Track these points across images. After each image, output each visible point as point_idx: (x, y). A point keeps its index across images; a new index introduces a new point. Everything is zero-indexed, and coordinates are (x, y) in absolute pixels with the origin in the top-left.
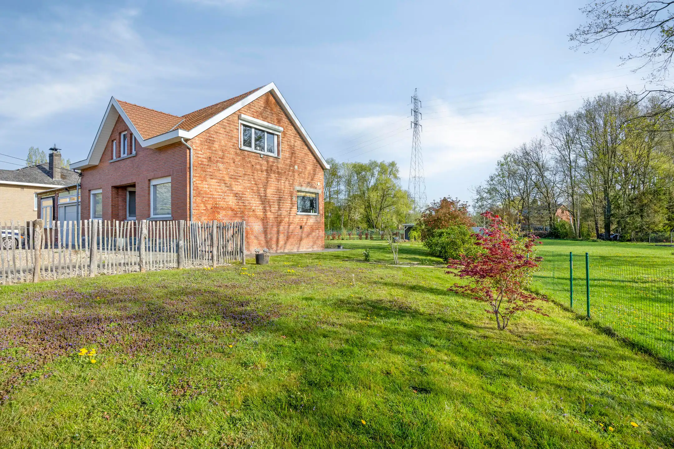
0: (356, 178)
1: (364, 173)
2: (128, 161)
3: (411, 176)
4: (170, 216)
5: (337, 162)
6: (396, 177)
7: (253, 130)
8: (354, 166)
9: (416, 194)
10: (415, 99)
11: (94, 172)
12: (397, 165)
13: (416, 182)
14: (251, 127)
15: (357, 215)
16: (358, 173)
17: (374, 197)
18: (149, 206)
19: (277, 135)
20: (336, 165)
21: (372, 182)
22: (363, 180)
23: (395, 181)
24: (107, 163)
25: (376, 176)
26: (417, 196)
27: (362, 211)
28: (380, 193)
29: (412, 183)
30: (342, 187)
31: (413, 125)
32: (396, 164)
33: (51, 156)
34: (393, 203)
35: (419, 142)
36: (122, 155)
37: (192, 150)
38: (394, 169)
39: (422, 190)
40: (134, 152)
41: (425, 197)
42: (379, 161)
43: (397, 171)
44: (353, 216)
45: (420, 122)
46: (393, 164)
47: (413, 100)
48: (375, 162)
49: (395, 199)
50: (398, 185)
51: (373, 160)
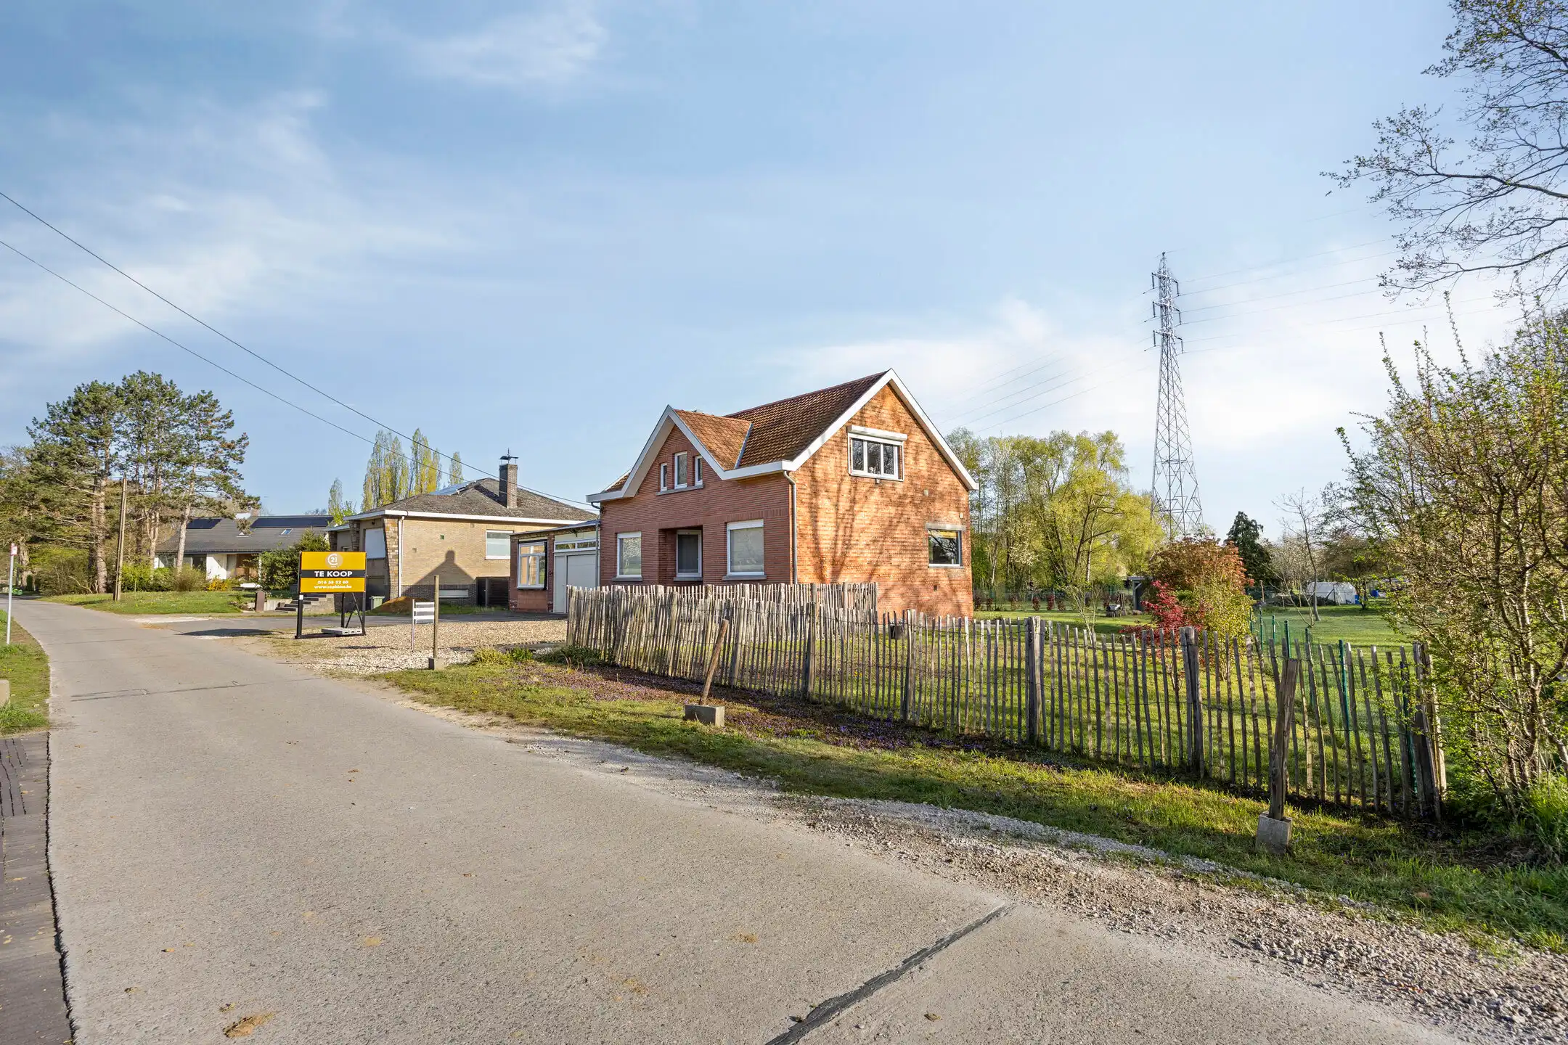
0: (1022, 471)
1: (1038, 460)
2: (689, 496)
3: (1158, 460)
4: (762, 573)
5: (975, 437)
6: (1117, 468)
7: (865, 444)
8: (1016, 446)
9: (1173, 502)
10: (1162, 280)
11: (627, 507)
12: (1119, 440)
13: (1172, 473)
14: (862, 441)
15: (1026, 554)
16: (1027, 460)
17: (1064, 512)
18: (726, 558)
19: (898, 446)
20: (975, 444)
21: (1061, 479)
22: (1040, 473)
23: (1113, 476)
24: (649, 497)
25: (1069, 466)
26: (1176, 506)
27: (1038, 544)
28: (1079, 504)
29: (1163, 474)
30: (991, 494)
31: (1159, 338)
32: (1116, 438)
33: (504, 469)
34: (1114, 526)
35: (1176, 378)
36: (677, 487)
37: (795, 486)
38: (1112, 449)
39: (1188, 493)
40: (699, 483)
41: (1196, 508)
42: (1074, 434)
43: (1120, 452)
44: (1018, 558)
45: (1177, 331)
46: (1108, 438)
47: (1156, 280)
48: (1064, 435)
49: (1118, 517)
50: (1123, 485)
51: (1059, 431)
